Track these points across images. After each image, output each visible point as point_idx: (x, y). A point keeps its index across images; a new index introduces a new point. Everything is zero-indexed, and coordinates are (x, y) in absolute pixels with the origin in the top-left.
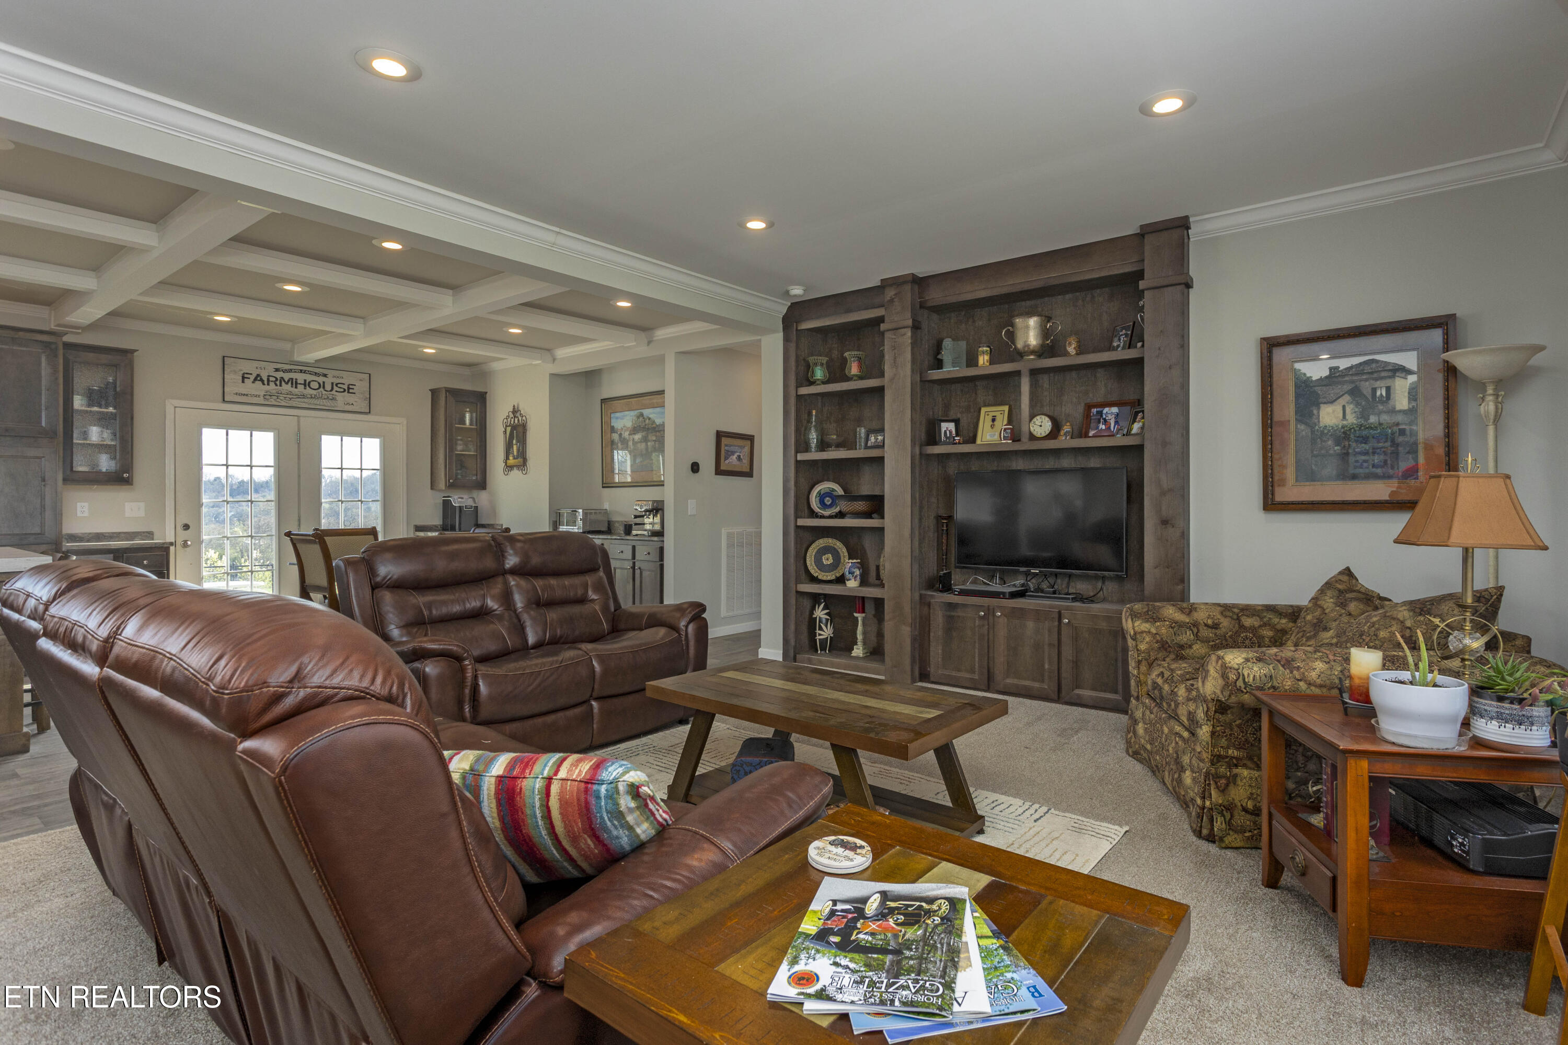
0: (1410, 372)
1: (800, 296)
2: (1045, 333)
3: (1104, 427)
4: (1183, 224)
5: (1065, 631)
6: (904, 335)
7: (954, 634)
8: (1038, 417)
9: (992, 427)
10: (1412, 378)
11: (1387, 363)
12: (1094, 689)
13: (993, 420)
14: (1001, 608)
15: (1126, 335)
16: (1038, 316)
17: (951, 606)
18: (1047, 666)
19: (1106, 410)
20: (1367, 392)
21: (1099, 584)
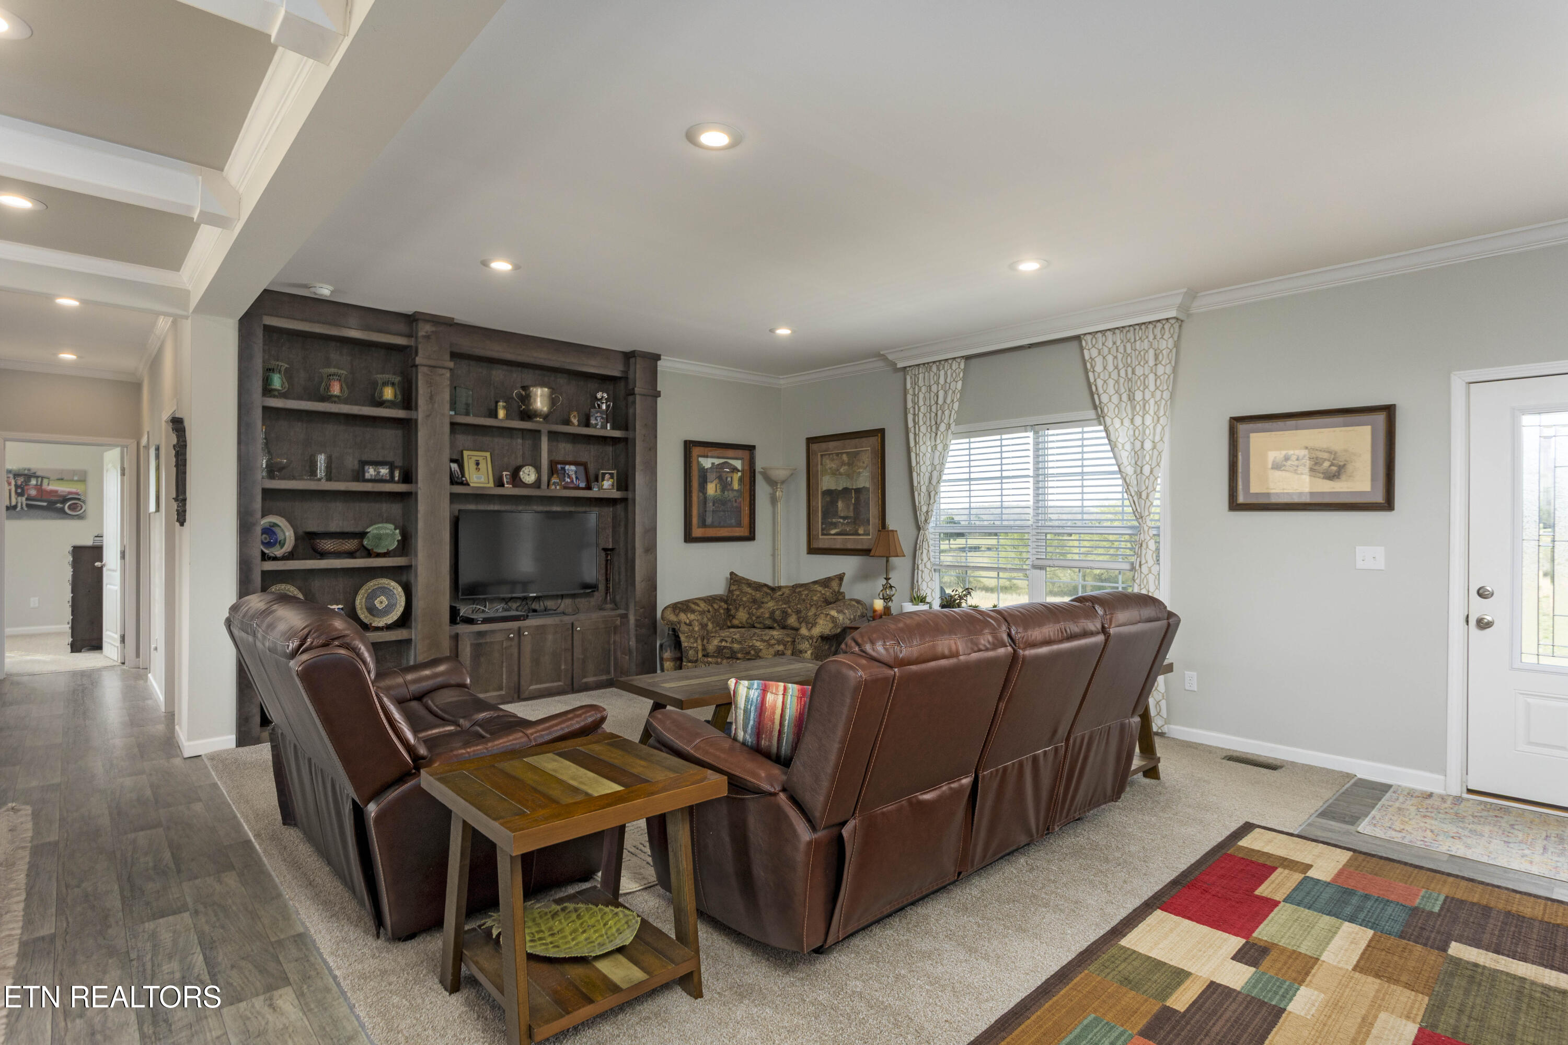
0: (738, 471)
1: (326, 296)
2: (553, 402)
3: (569, 480)
4: (657, 357)
5: (576, 637)
6: (443, 374)
7: (482, 659)
8: (527, 467)
9: (478, 469)
10: (740, 474)
11: (731, 465)
12: (595, 675)
13: (478, 464)
14: (528, 628)
15: (602, 418)
16: (549, 388)
17: (480, 634)
18: (563, 667)
19: (567, 467)
20: (724, 478)
21: (559, 601)
